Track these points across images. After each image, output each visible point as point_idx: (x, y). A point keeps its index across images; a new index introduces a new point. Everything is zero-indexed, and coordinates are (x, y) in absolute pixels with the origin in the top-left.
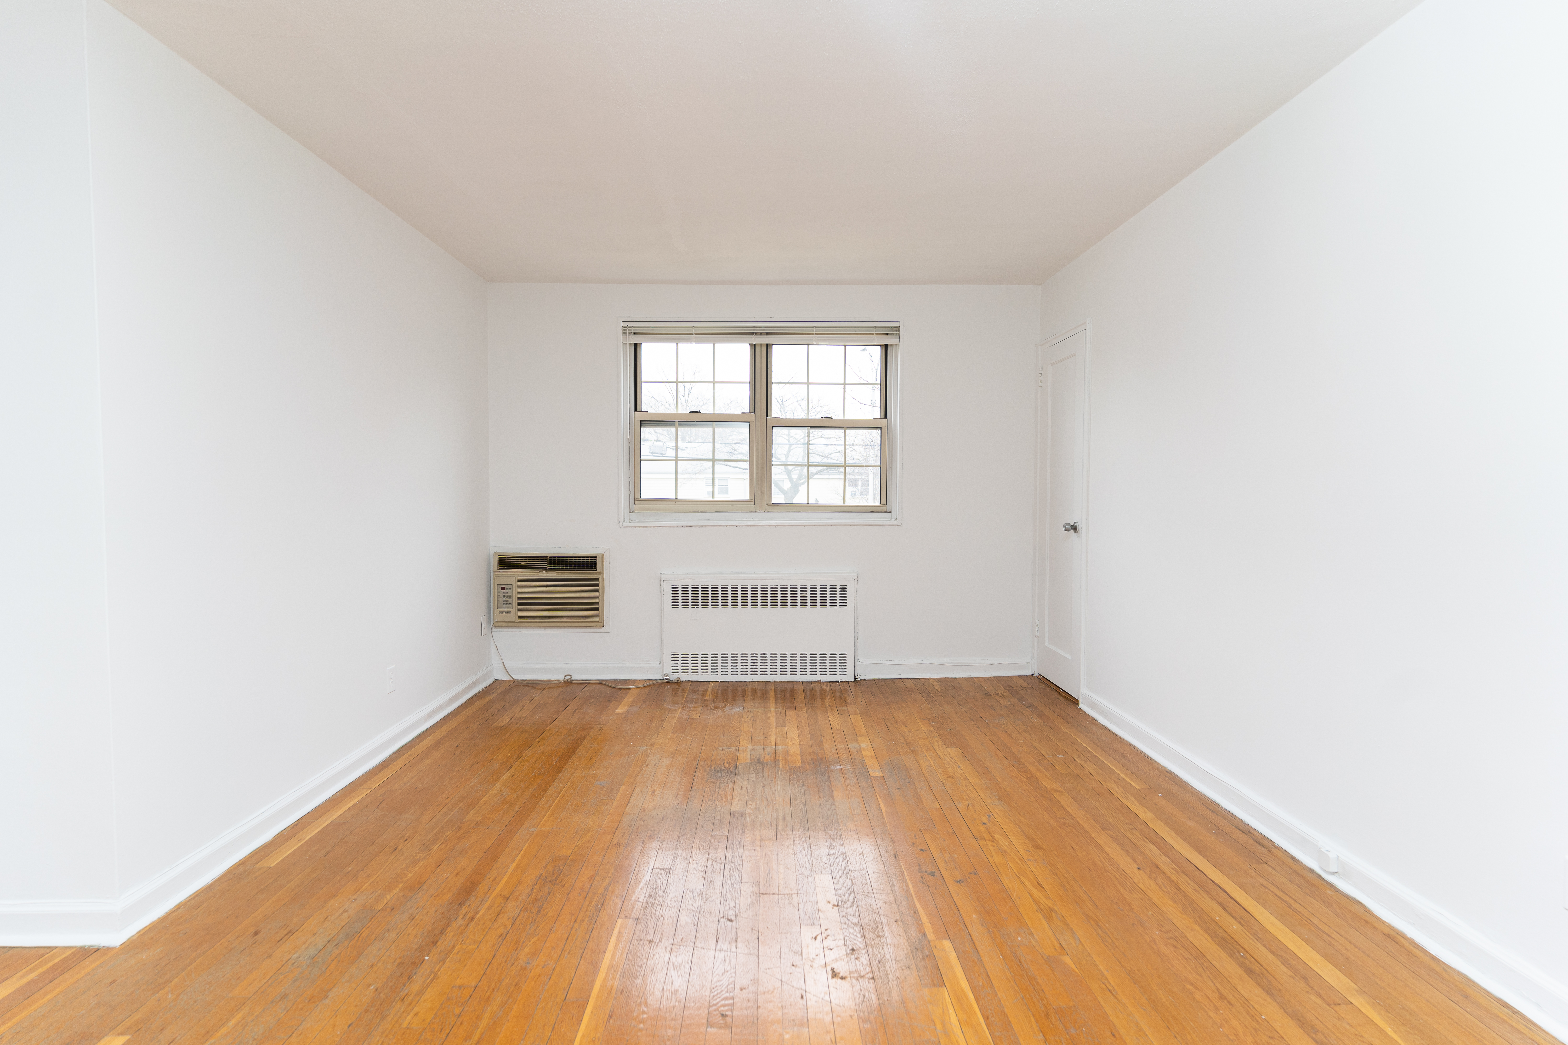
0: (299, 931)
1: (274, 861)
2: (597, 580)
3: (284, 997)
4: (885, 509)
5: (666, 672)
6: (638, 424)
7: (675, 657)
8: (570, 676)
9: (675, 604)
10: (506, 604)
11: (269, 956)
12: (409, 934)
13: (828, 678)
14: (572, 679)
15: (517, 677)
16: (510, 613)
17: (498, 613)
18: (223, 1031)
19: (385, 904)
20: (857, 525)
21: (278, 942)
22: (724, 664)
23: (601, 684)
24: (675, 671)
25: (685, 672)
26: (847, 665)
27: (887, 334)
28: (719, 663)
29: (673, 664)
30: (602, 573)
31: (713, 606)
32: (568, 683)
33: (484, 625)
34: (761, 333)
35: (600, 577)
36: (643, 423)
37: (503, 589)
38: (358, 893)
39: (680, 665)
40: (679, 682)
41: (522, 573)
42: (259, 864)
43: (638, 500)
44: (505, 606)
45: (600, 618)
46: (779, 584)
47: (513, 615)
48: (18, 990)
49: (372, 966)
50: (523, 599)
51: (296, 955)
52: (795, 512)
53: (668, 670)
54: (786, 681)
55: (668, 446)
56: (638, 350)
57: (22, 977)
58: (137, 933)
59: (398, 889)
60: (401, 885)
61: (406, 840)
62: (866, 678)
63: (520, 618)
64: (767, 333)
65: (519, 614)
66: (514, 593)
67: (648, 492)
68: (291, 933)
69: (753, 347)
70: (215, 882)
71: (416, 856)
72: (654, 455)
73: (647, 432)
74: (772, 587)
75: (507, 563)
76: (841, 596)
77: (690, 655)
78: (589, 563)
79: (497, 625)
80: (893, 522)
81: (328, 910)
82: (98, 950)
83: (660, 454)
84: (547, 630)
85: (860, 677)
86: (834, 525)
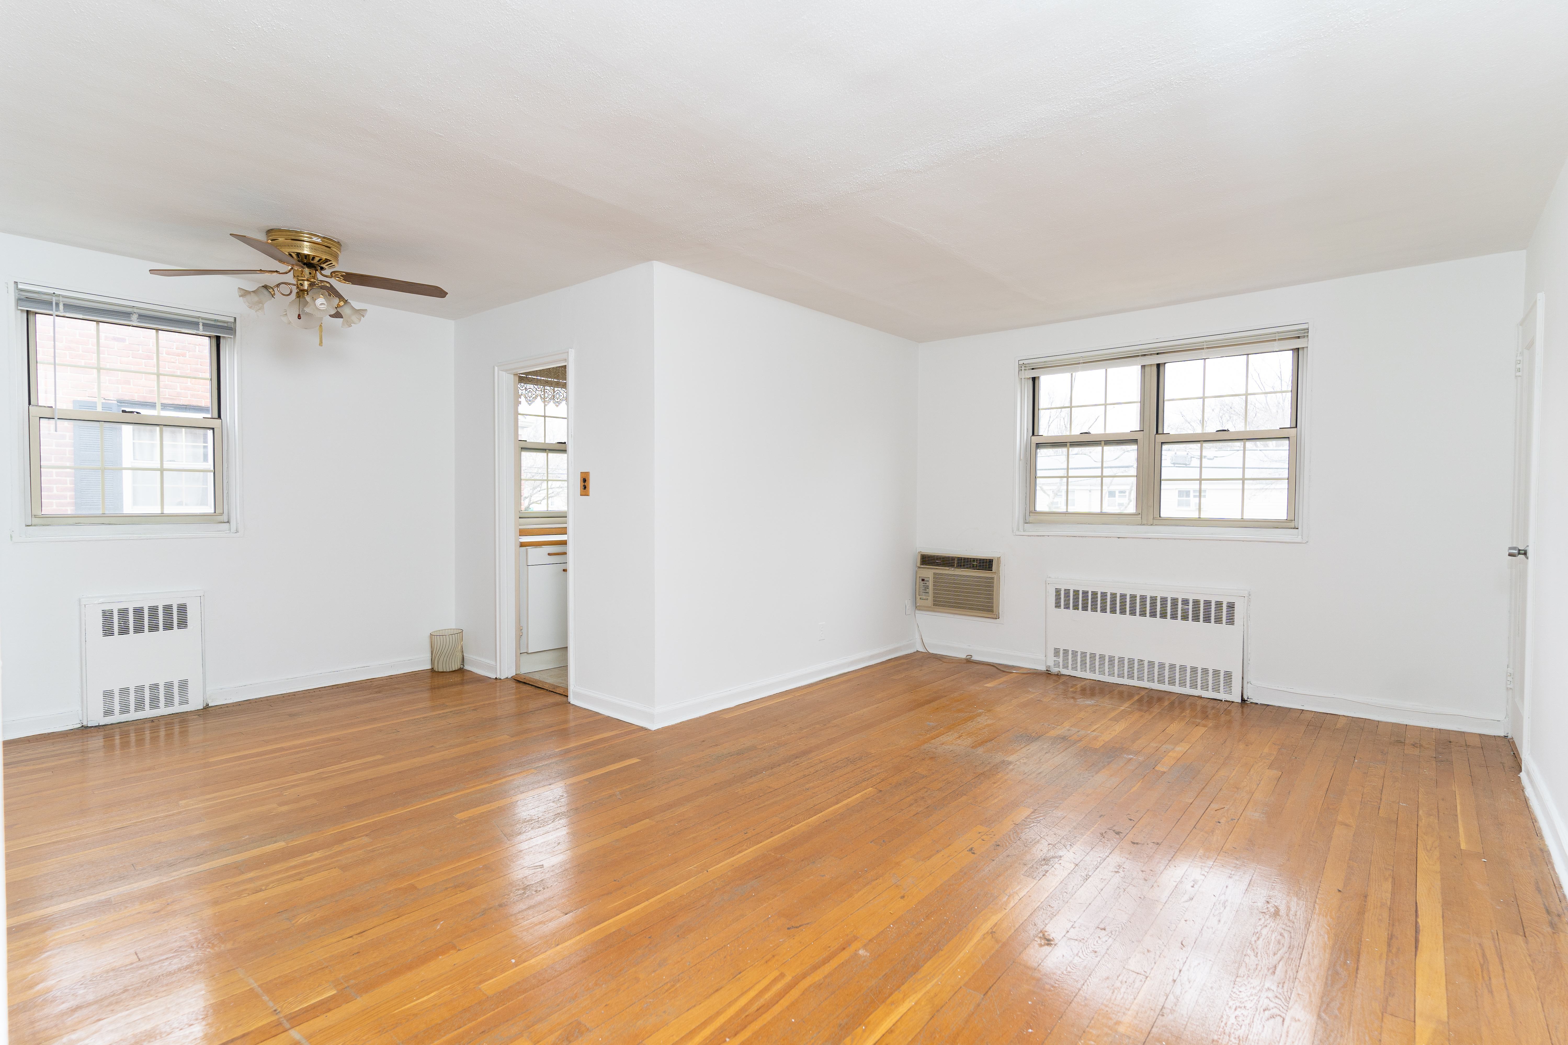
0: (720, 746)
2: (993, 578)
4: (1292, 524)
5: (1048, 664)
6: (1034, 446)
7: (1057, 652)
8: (971, 656)
9: (1058, 605)
10: (925, 592)
11: (704, 751)
12: (764, 762)
13: (1210, 694)
14: (972, 659)
15: (931, 651)
16: (927, 599)
17: (919, 599)
19: (763, 747)
20: (1250, 541)
21: (709, 747)
22: (1102, 664)
23: (992, 665)
24: (1057, 664)
25: (1066, 667)
26: (1233, 684)
27: (1299, 337)
28: (1097, 663)
29: (1055, 659)
30: (998, 573)
31: (1092, 610)
32: (969, 661)
33: (907, 607)
34: (1151, 354)
35: (995, 576)
36: (1038, 446)
37: (923, 580)
38: (755, 739)
39: (1061, 660)
40: (1059, 675)
41: (937, 569)
42: (721, 716)
43: (1033, 512)
44: (924, 594)
45: (994, 610)
46: (1159, 595)
47: (930, 602)
50: (937, 590)
51: (713, 754)
52: (1184, 526)
53: (1051, 663)
54: (1163, 690)
55: (1193, 456)
56: (1037, 381)
59: (774, 743)
62: (1259, 702)
63: (934, 605)
64: (1158, 354)
65: (934, 601)
66: (931, 584)
67: (1042, 505)
68: (717, 745)
69: (1143, 367)
72: (1176, 465)
73: (1042, 453)
74: (1151, 598)
75: (927, 560)
76: (1228, 612)
77: (1070, 652)
78: (986, 564)
79: (917, 608)
80: (1299, 539)
83: (1183, 464)
84: (956, 616)
85: (1251, 701)
86: (1223, 540)
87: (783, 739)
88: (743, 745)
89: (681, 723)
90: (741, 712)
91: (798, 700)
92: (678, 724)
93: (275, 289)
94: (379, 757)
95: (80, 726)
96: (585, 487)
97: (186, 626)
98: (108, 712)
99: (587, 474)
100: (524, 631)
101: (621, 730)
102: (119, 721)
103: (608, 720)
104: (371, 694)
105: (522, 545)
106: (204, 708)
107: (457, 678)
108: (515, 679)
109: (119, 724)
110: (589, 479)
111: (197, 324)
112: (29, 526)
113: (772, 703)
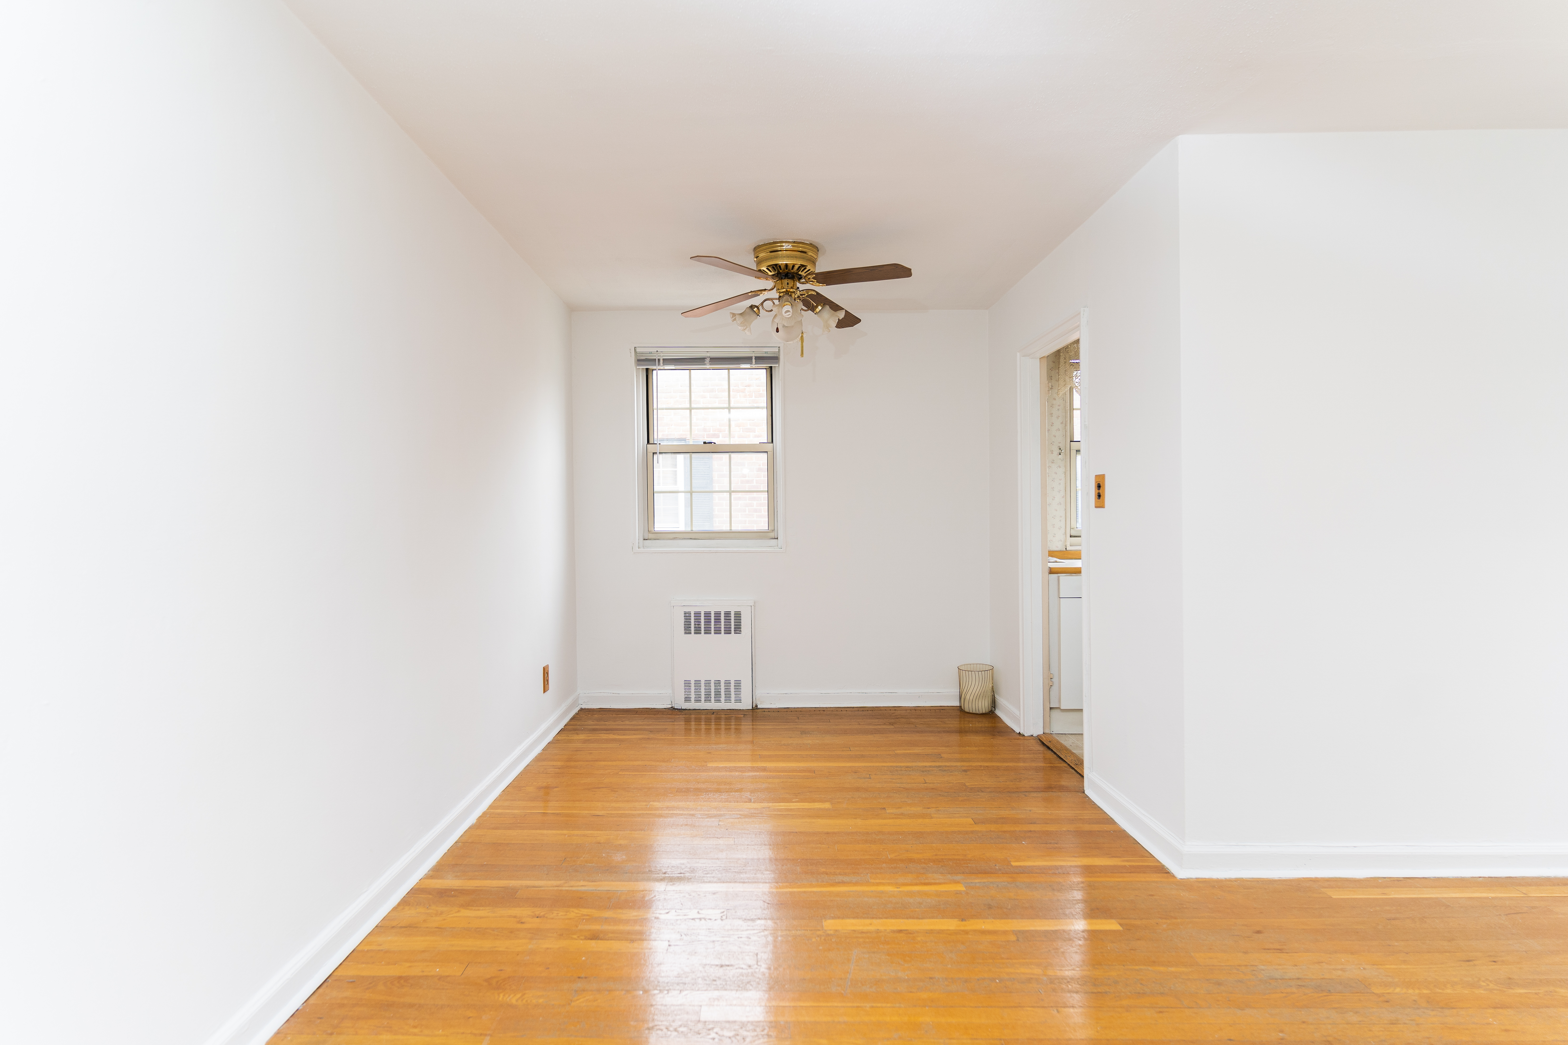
0: (1288, 954)
1: (1336, 895)
3: (1219, 984)
11: (1246, 953)
12: (1370, 1030)
18: (1162, 969)
19: (1387, 992)
21: (1265, 949)
38: (1376, 966)
42: (1326, 889)
48: (1115, 866)
49: (1304, 1022)
51: (1263, 967)
57: (1124, 861)
58: (1196, 878)
59: (1417, 991)
60: (1425, 991)
61: (1495, 962)
68: (1281, 951)
70: (1279, 880)
71: (1483, 981)
81: (1331, 958)
82: (1169, 873)
87: (1449, 991)
88: (1340, 973)
89: (1236, 880)
90: (1374, 894)
91: (1533, 908)
92: (1230, 880)
93: (760, 308)
94: (827, 805)
95: (670, 706)
96: (1099, 496)
97: (740, 632)
98: (687, 699)
99: (1102, 477)
100: (1055, 680)
101: (1127, 861)
102: (694, 708)
103: (1123, 835)
104: (885, 724)
105: (1052, 571)
106: (753, 709)
107: (984, 723)
108: (1040, 740)
109: (694, 711)
110: (1104, 485)
111: (751, 358)
112: (646, 540)
113: (1458, 895)
